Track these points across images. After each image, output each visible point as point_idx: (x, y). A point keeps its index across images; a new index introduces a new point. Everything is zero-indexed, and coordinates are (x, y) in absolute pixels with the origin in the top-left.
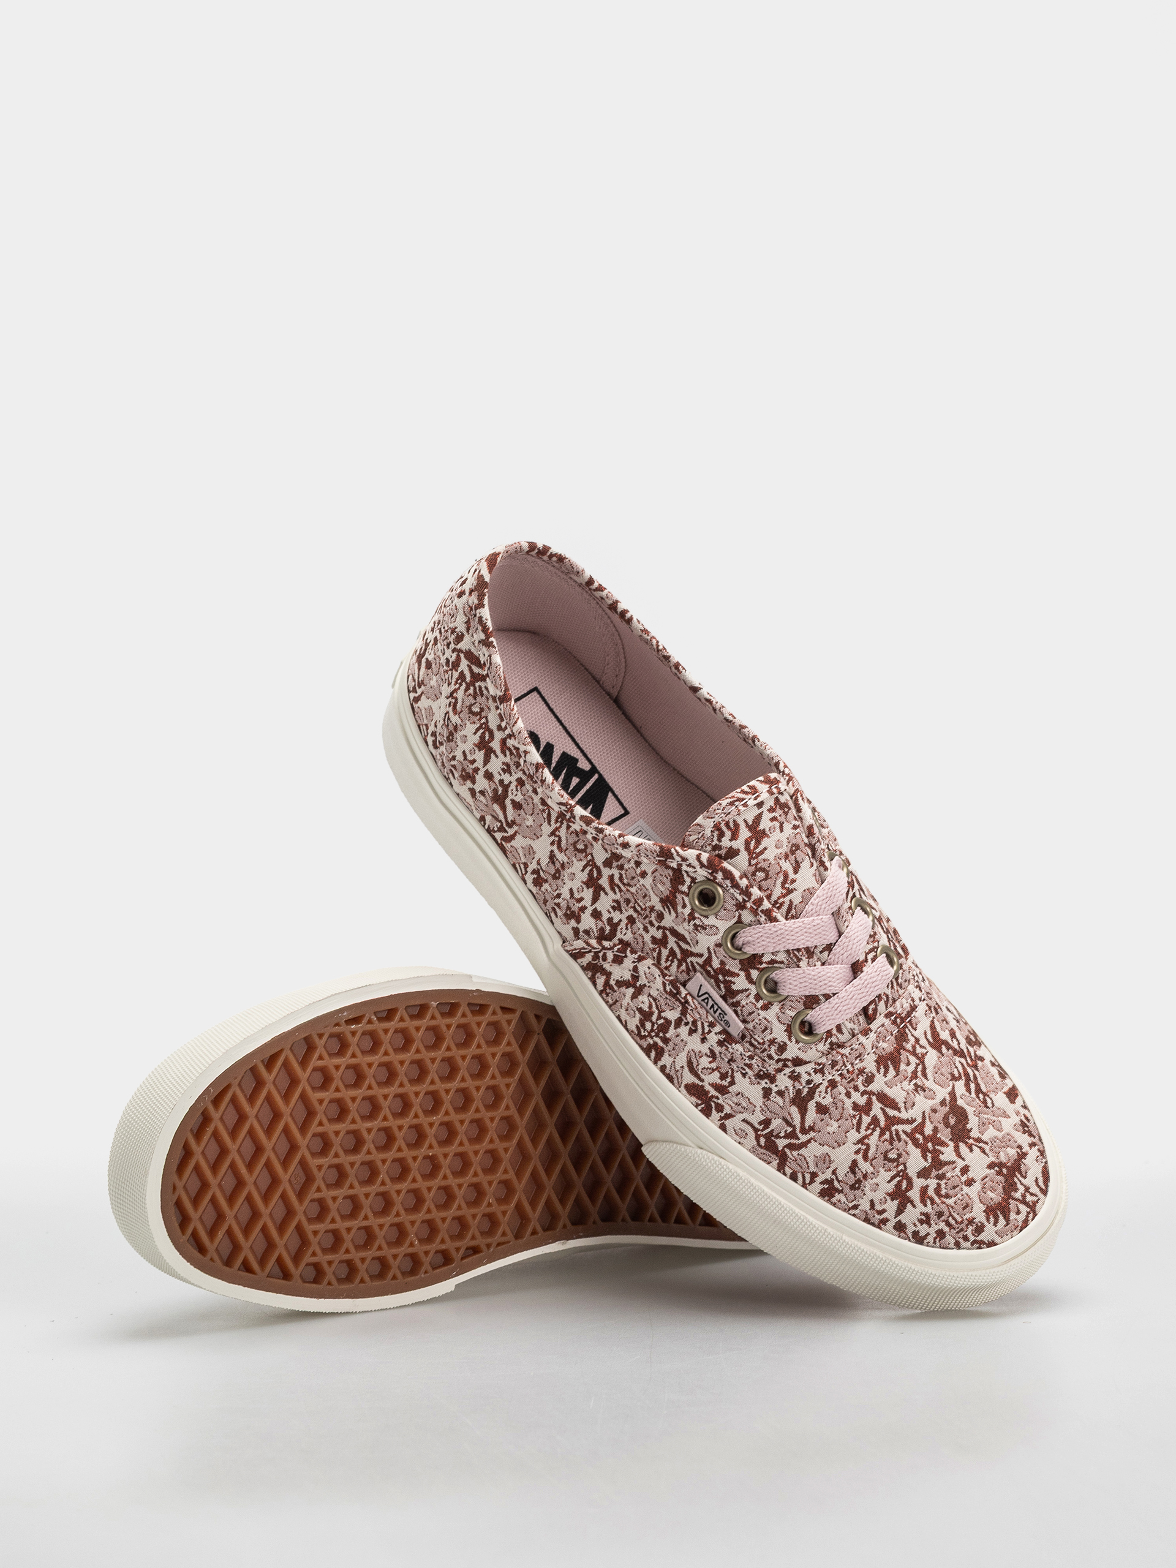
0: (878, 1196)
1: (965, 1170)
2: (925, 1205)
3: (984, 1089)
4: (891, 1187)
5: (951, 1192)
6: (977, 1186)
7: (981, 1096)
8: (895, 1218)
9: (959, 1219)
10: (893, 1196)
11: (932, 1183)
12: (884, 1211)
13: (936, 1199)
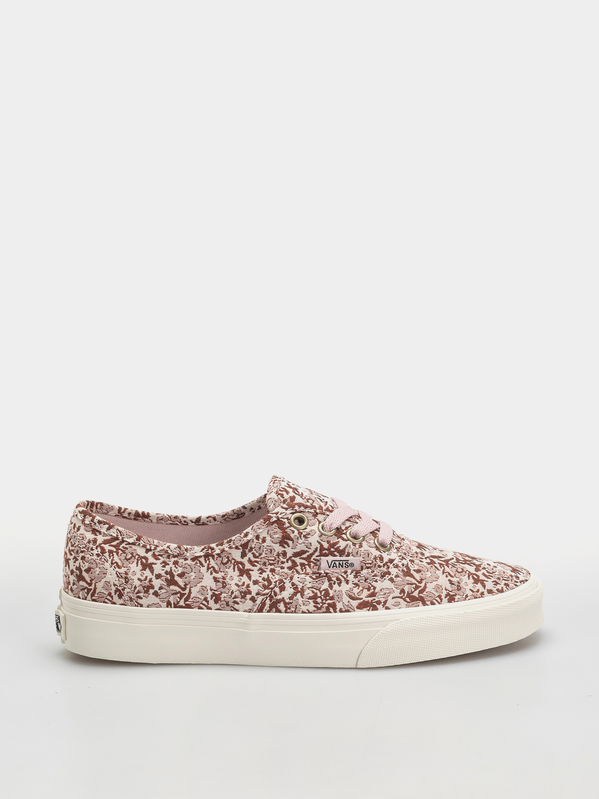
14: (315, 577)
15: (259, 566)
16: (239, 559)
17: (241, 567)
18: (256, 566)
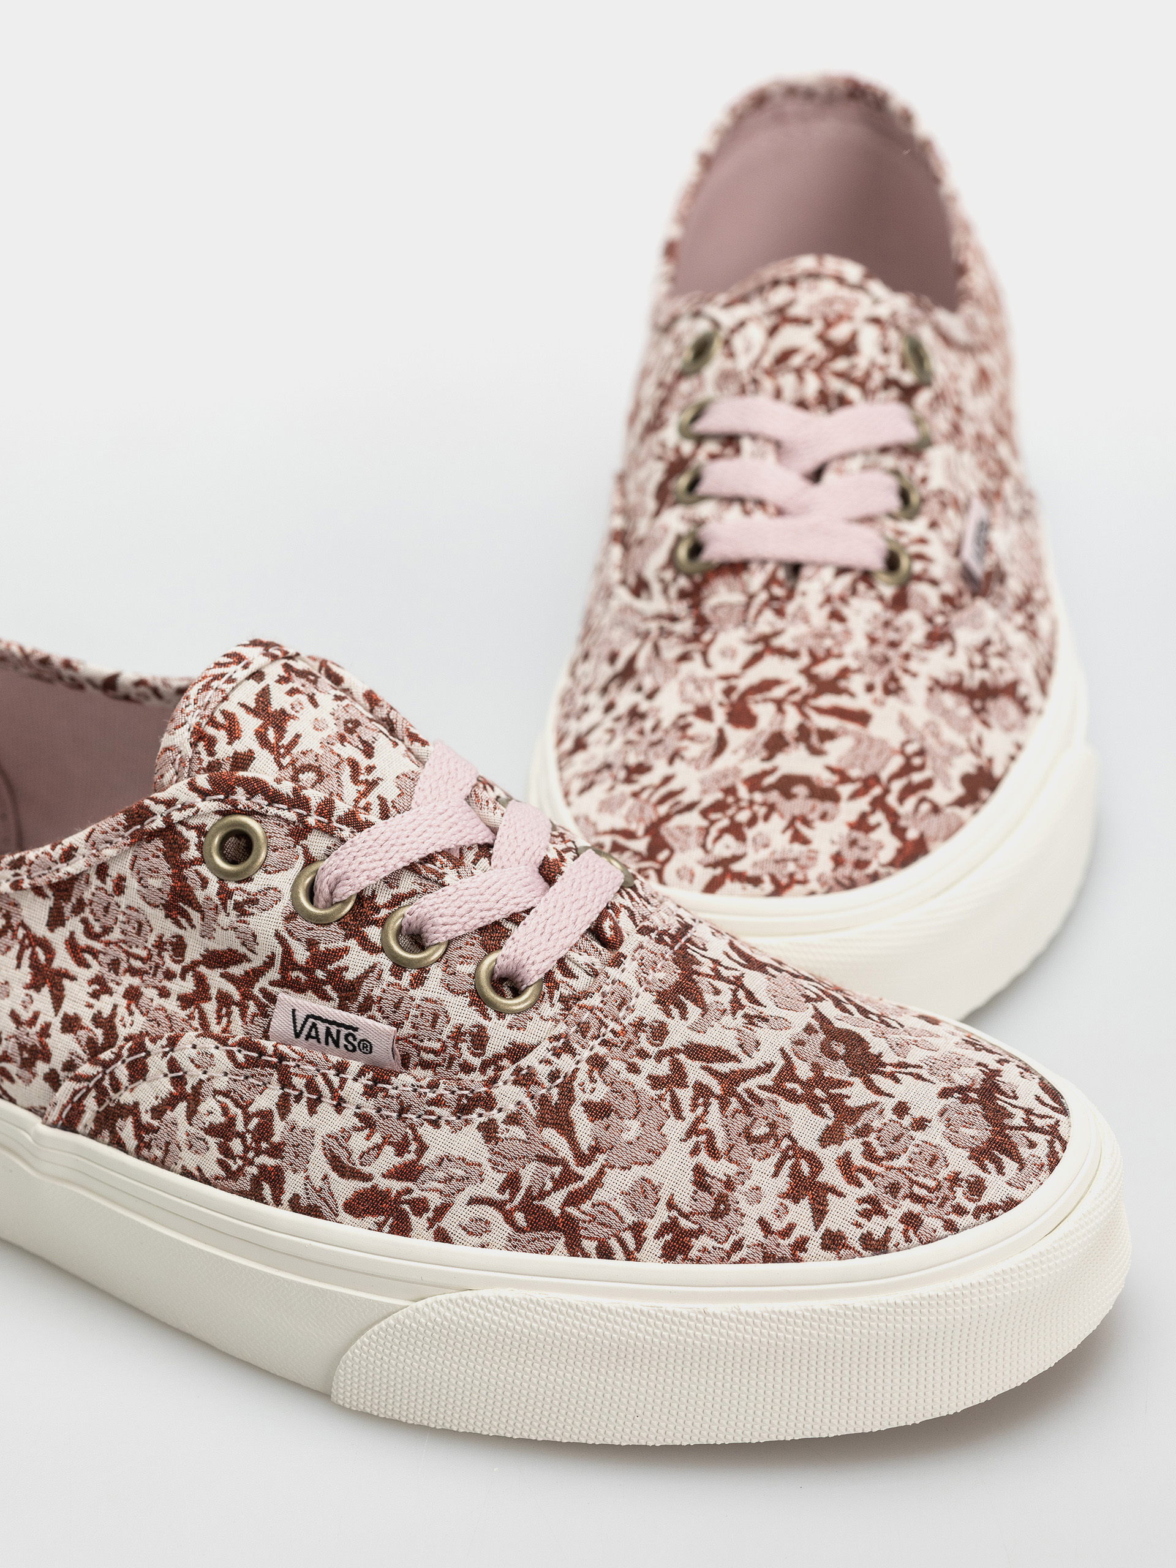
0: (767, 1208)
4: (783, 1182)
8: (816, 1230)
11: (854, 1145)
12: (791, 1227)
14: (243, 1060)
15: (95, 969)
16: (40, 929)
17: (42, 957)
18: (88, 966)
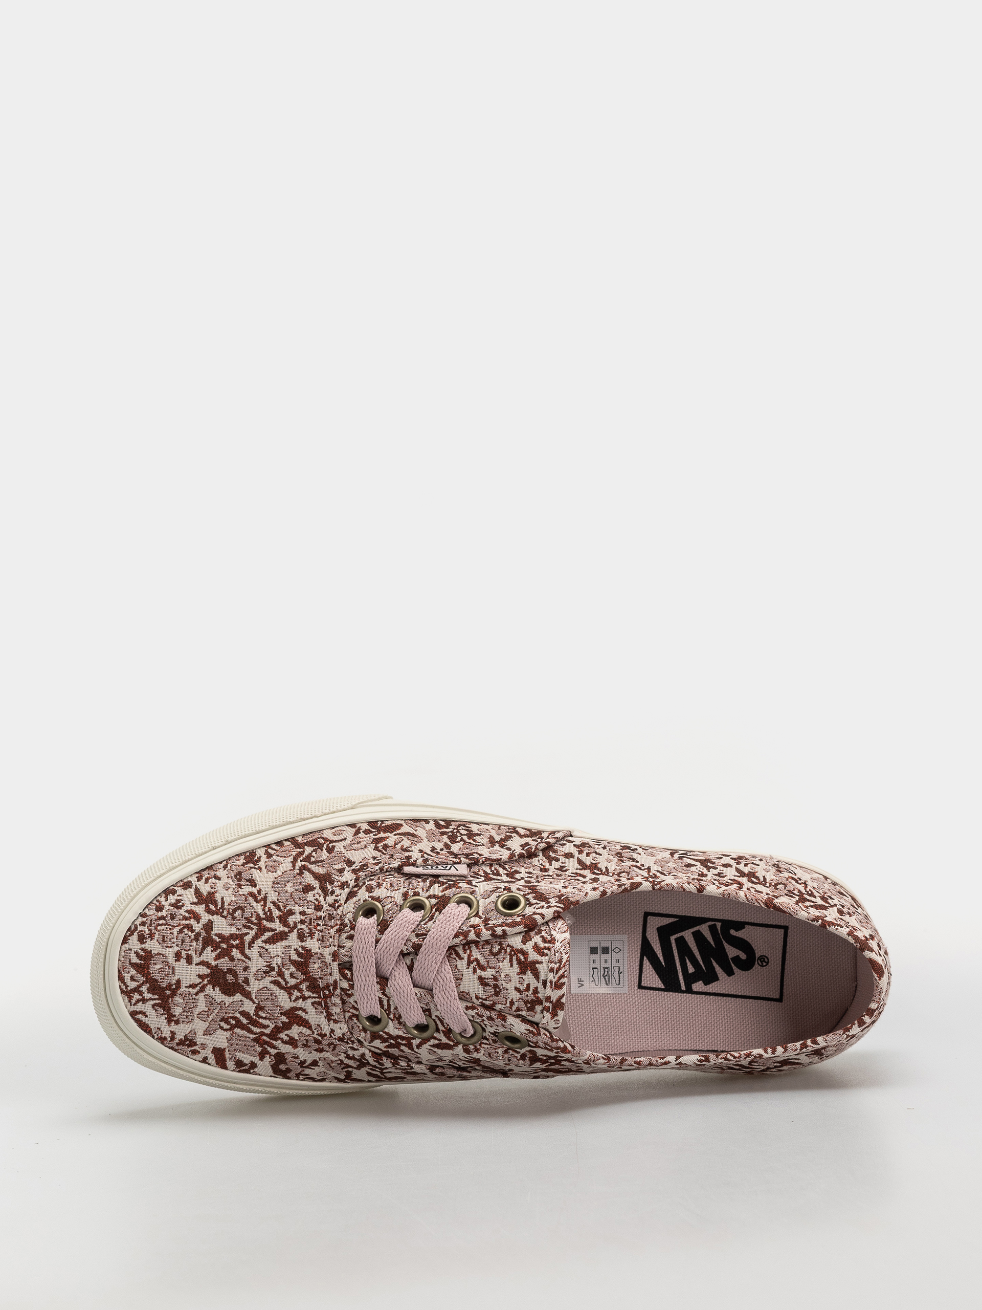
1: (189, 960)
2: (187, 911)
3: (237, 1030)
5: (181, 935)
6: (171, 960)
7: (233, 1022)
9: (159, 928)
10: (211, 895)
11: (197, 927)
13: (185, 922)
